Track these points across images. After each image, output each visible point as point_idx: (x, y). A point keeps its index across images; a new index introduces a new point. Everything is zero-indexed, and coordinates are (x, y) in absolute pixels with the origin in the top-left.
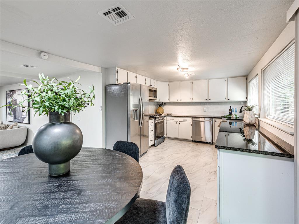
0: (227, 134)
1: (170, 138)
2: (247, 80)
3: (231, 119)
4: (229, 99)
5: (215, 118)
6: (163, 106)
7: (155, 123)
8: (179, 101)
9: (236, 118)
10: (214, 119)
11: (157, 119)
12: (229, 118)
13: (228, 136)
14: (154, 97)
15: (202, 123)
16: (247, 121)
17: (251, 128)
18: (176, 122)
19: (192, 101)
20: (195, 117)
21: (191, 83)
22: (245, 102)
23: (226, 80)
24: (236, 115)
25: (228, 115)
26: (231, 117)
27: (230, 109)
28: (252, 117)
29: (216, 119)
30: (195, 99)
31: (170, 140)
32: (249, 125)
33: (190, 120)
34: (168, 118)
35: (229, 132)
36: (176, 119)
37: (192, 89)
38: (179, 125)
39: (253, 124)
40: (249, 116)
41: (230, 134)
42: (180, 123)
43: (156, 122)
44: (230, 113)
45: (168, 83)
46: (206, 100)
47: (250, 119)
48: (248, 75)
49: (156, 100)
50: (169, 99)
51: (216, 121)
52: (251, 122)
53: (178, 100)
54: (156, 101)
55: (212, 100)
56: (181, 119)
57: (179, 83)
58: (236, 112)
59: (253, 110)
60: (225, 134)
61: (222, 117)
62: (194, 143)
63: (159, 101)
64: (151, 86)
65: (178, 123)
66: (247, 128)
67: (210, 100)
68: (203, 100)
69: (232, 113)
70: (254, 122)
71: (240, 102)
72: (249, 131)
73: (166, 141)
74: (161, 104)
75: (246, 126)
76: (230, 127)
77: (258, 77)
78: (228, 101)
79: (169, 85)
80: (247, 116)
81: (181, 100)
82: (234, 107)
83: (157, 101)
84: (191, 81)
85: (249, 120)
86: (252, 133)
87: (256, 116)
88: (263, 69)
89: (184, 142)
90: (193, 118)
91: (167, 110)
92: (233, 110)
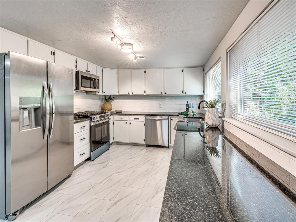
0: (184, 133)
1: (118, 143)
2: (203, 71)
3: (189, 116)
4: (186, 93)
5: (171, 115)
6: (111, 100)
7: (90, 126)
8: (131, 94)
9: (194, 115)
10: (170, 117)
11: (93, 121)
12: (186, 115)
13: (185, 135)
14: (95, 88)
15: (158, 123)
16: (210, 123)
17: (214, 132)
18: (126, 122)
19: (145, 94)
20: (149, 115)
21: (144, 71)
22: (202, 97)
23: (182, 70)
24: (193, 112)
25: (185, 112)
26: (189, 114)
27: (187, 104)
28: (215, 117)
29: (172, 117)
30: (150, 93)
31: (118, 146)
32: (212, 128)
33: (142, 118)
34: (116, 117)
35: (186, 131)
36: (125, 118)
37: (145, 79)
38: (130, 125)
39: (217, 126)
40: (212, 115)
41: (187, 134)
42: (130, 123)
43: (92, 124)
44: (186, 109)
45: (116, 71)
46: (162, 93)
47: (213, 119)
48: (204, 66)
49: (98, 92)
50: (118, 92)
51: (172, 119)
52: (214, 124)
53: (129, 93)
54: (98, 94)
55: (168, 94)
56: (132, 118)
57: (129, 71)
58: (193, 108)
59: (216, 107)
60: (182, 134)
61: (179, 114)
62: (147, 148)
63: (104, 94)
64: (89, 72)
65: (128, 122)
66: (210, 132)
67: (166, 93)
68: (158, 93)
69: (189, 108)
70: (218, 124)
71: (196, 97)
72: (213, 136)
73: (112, 148)
74: (108, 99)
75: (209, 129)
76: (188, 125)
77: (220, 62)
78: (185, 95)
79: (118, 73)
80: (210, 115)
81: (133, 93)
82: (191, 102)
83: (101, 93)
84: (145, 70)
85: (212, 121)
86: (215, 139)
87: (220, 115)
88: (229, 49)
89: (135, 148)
90: (147, 116)
91: (116, 105)
92: (190, 106)
